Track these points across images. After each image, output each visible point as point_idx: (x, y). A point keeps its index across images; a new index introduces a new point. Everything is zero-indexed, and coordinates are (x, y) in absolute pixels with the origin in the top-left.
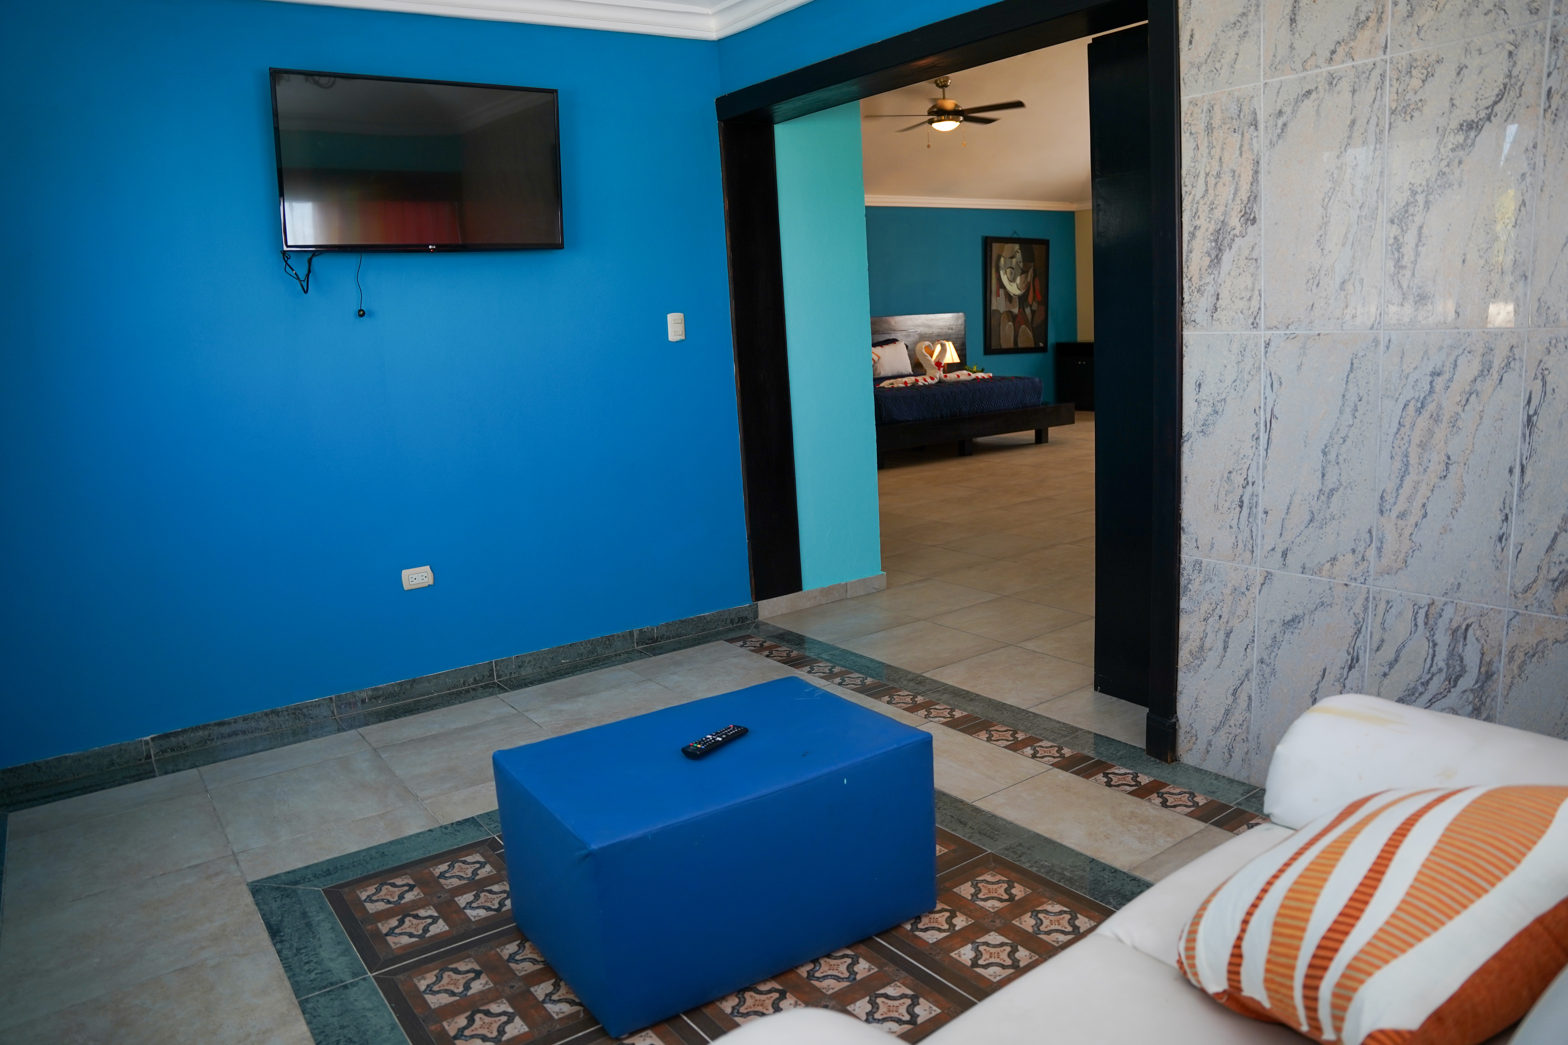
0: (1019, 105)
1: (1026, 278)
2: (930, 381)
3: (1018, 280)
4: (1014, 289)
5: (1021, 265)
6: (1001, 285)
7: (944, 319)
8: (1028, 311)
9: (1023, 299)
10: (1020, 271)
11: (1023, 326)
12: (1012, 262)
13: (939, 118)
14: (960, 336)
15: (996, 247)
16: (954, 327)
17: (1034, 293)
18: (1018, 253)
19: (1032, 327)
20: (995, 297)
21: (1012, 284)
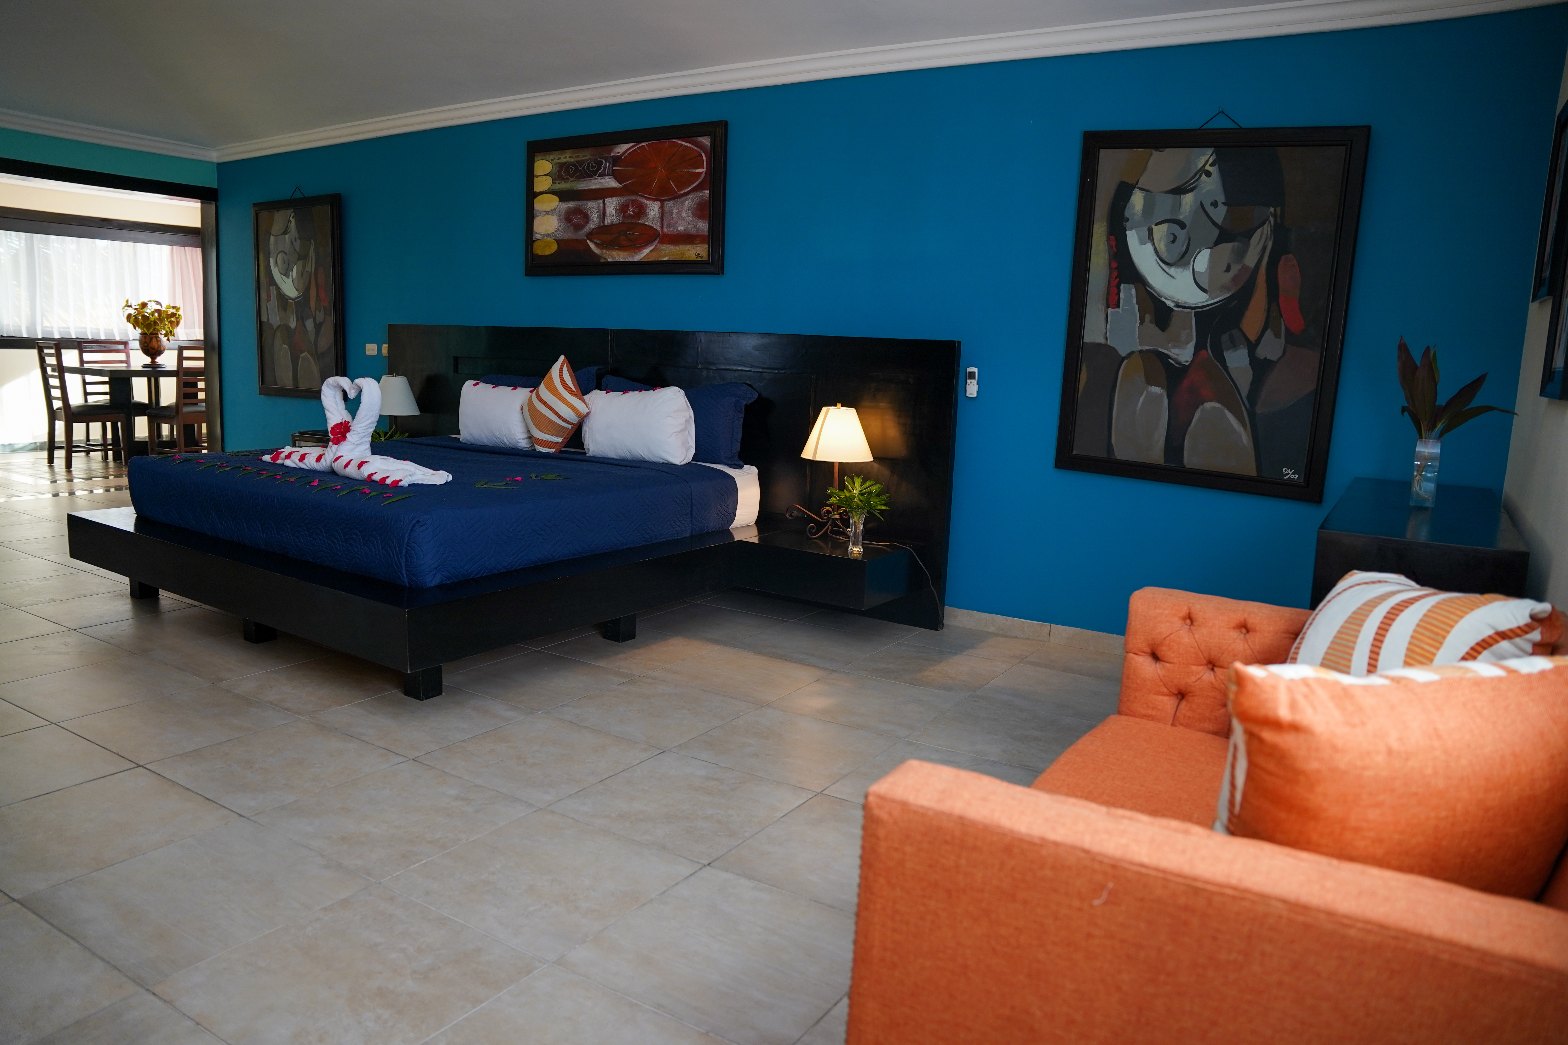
1: (1241, 253)
3: (1203, 259)
5: (1221, 212)
8: (1237, 358)
9: (1218, 320)
17: (1270, 303)
18: (1208, 174)
19: (1252, 414)
20: (1102, 307)
21: (1172, 271)
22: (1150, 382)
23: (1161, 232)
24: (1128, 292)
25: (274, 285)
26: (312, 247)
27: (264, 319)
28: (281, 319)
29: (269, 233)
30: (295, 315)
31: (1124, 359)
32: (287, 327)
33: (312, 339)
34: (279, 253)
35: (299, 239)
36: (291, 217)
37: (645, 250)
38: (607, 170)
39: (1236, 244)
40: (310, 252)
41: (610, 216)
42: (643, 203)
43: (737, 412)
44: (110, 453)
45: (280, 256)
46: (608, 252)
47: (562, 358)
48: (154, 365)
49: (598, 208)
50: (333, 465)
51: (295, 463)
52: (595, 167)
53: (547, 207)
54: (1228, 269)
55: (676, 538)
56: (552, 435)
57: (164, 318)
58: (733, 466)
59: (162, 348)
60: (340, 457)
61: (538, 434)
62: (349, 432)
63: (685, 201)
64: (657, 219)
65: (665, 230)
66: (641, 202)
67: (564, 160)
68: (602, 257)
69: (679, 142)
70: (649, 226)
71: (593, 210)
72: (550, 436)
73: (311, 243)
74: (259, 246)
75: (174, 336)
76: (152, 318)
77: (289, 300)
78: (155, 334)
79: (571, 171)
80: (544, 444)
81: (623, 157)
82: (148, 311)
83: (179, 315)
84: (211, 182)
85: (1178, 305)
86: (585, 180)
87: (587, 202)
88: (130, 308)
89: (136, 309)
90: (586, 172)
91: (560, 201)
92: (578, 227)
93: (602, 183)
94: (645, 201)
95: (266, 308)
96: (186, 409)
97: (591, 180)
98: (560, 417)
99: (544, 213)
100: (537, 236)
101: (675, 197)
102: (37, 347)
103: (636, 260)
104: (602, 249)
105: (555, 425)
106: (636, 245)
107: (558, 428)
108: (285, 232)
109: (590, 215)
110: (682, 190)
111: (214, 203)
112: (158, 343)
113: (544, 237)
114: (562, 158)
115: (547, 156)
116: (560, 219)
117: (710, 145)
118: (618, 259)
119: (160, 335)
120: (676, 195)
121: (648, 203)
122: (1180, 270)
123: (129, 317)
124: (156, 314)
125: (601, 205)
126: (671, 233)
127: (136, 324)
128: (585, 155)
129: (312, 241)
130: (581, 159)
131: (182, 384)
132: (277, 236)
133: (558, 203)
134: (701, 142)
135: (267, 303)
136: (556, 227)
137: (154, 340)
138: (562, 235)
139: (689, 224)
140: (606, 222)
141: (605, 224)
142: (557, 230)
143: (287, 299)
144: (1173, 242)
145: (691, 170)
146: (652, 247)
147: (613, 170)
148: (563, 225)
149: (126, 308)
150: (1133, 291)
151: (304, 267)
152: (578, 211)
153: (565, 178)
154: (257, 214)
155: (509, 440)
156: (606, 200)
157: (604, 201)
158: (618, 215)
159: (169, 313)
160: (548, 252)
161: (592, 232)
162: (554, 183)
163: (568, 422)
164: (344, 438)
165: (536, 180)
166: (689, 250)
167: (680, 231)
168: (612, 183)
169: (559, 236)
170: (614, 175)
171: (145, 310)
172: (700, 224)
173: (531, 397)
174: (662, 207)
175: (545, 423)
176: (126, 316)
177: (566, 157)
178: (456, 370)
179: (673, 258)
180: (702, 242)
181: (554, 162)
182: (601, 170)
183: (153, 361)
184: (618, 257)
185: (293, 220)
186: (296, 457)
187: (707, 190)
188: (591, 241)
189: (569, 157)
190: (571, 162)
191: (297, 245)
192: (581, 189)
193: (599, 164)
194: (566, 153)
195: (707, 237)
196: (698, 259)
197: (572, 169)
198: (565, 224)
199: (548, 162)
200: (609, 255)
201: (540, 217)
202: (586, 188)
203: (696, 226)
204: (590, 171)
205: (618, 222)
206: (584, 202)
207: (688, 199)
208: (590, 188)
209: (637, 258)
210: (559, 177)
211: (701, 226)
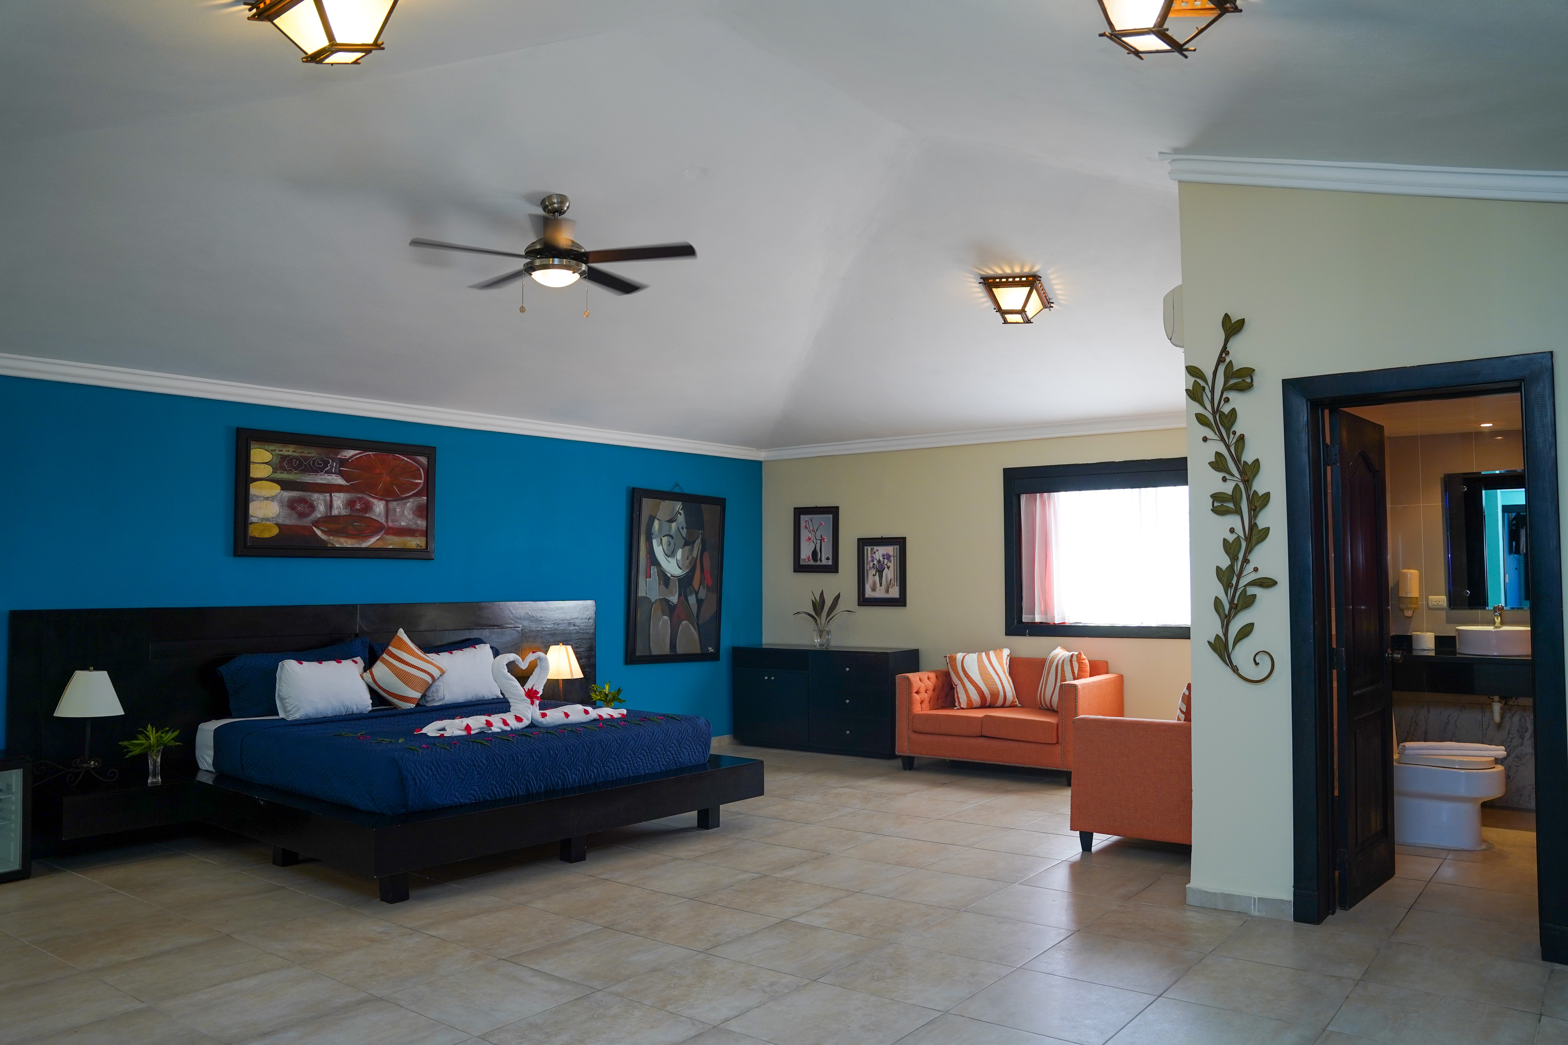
0: (686, 251)
1: (691, 551)
2: (514, 724)
3: (679, 554)
4: (672, 567)
5: (684, 532)
6: (653, 560)
7: (561, 608)
8: (692, 599)
9: (685, 582)
10: (683, 541)
11: (685, 622)
12: (670, 528)
13: (545, 261)
14: (586, 636)
15: (647, 504)
16: (578, 622)
17: (701, 574)
18: (680, 514)
19: (698, 624)
20: (644, 578)
21: (669, 559)
22: (663, 615)
23: (665, 539)
24: (654, 570)
31: (653, 603)
37: (372, 540)
38: (334, 469)
39: (690, 547)
41: (337, 508)
42: (369, 501)
46: (336, 539)
49: (325, 500)
52: (321, 464)
53: (266, 493)
54: (688, 559)
63: (406, 503)
64: (382, 515)
65: (390, 524)
66: (367, 499)
67: (285, 453)
68: (329, 543)
69: (402, 457)
70: (375, 520)
71: (319, 501)
79: (295, 465)
81: (350, 461)
85: (672, 576)
86: (310, 475)
87: (312, 494)
90: (311, 467)
91: (282, 489)
92: (302, 515)
93: (329, 479)
94: (371, 499)
97: (317, 475)
99: (262, 498)
100: (253, 520)
101: (398, 499)
103: (364, 547)
104: (328, 536)
106: (363, 535)
109: (316, 505)
110: (404, 495)
113: (262, 521)
114: (284, 451)
115: (266, 446)
116: (282, 506)
117: (426, 463)
118: (345, 545)
120: (399, 497)
121: (375, 501)
122: (672, 559)
125: (328, 498)
126: (395, 527)
128: (312, 453)
130: (305, 455)
133: (279, 491)
134: (419, 460)
136: (277, 513)
138: (284, 521)
139: (410, 521)
140: (333, 513)
141: (332, 515)
142: (278, 515)
144: (669, 545)
145: (411, 480)
146: (379, 537)
147: (340, 470)
150: (656, 569)
152: (302, 501)
153: (287, 469)
156: (333, 494)
157: (331, 496)
158: (346, 508)
160: (267, 535)
161: (318, 520)
162: (274, 472)
165: (252, 466)
166: (410, 541)
167: (403, 526)
168: (339, 480)
169: (281, 521)
170: (341, 474)
172: (419, 522)
174: (387, 506)
177: (289, 451)
179: (397, 547)
180: (419, 535)
181: (274, 453)
182: (328, 468)
184: (346, 543)
187: (423, 496)
188: (318, 528)
189: (293, 451)
190: (294, 456)
192: (306, 481)
193: (326, 463)
194: (289, 447)
195: (425, 532)
196: (418, 548)
197: (295, 463)
198: (287, 511)
199: (267, 452)
200: (337, 542)
201: (257, 501)
202: (312, 482)
203: (416, 523)
204: (315, 467)
205: (345, 514)
206: (309, 494)
207: (409, 502)
208: (316, 482)
209: (365, 545)
210: (281, 467)
211: (420, 524)
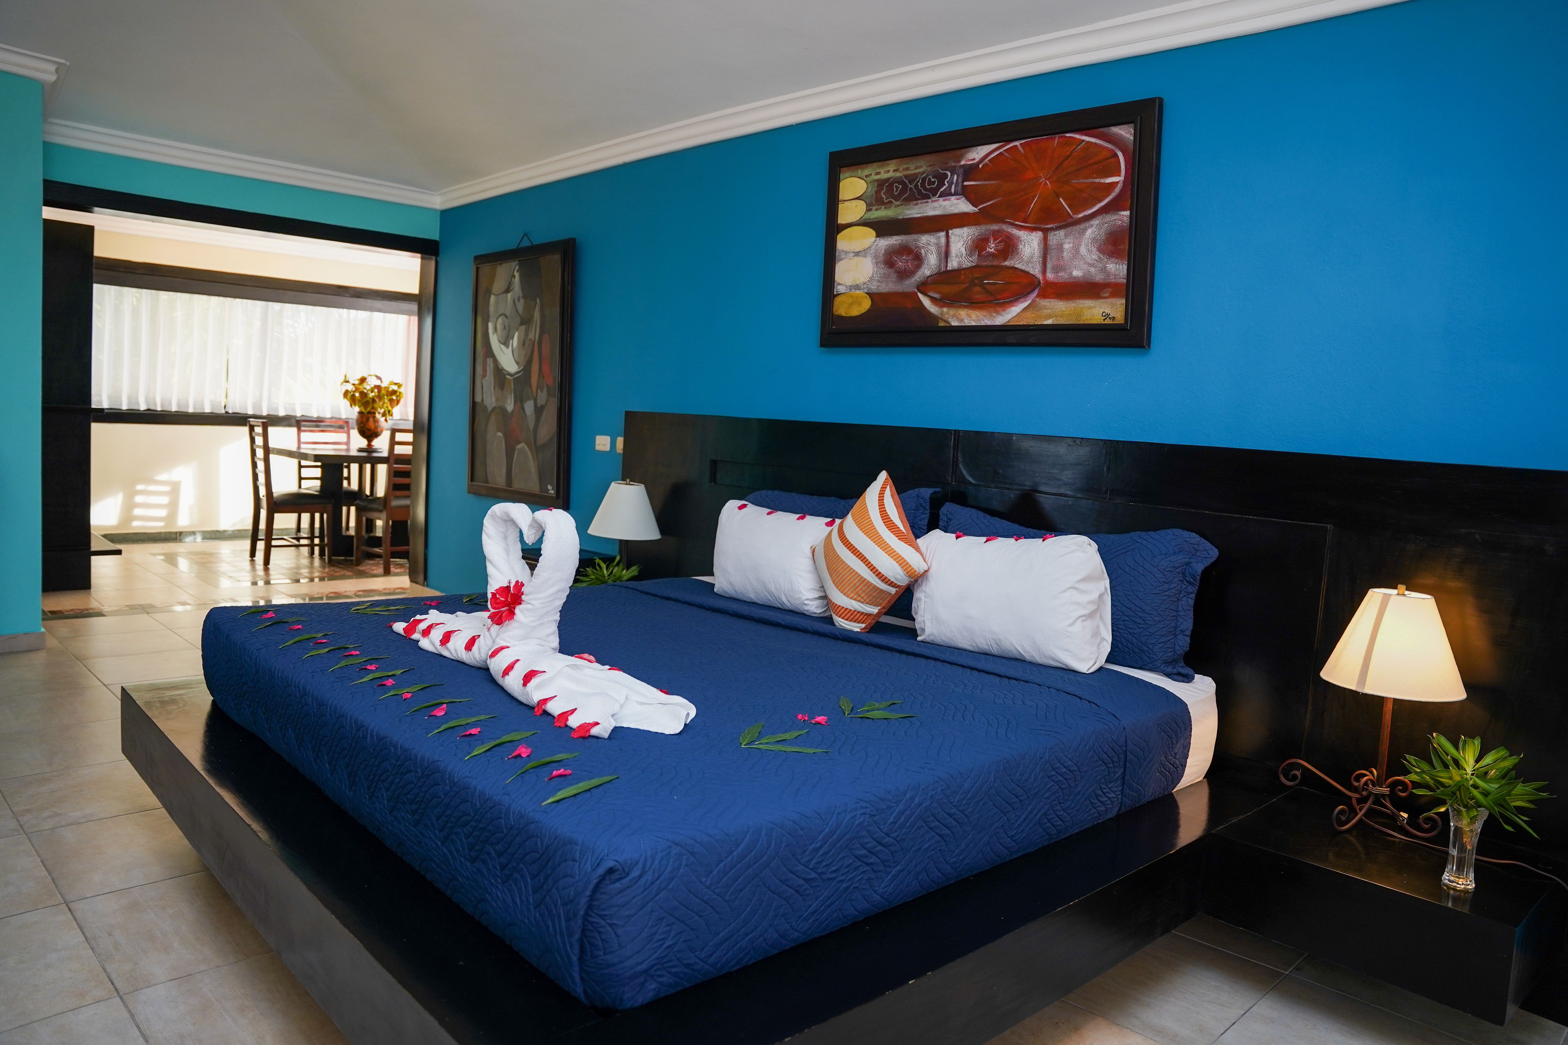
9: (522, 382)
25: (491, 357)
26: (537, 307)
27: (478, 399)
28: (497, 400)
29: (489, 292)
30: (513, 395)
32: (503, 410)
33: (532, 426)
34: (500, 316)
35: (522, 298)
36: (516, 270)
37: (1013, 308)
38: (953, 187)
40: (535, 315)
41: (957, 256)
42: (1012, 235)
43: (1185, 582)
44: (317, 549)
45: (500, 320)
46: (952, 312)
47: (883, 475)
48: (369, 449)
49: (938, 245)
50: (488, 661)
51: (433, 645)
52: (934, 183)
53: (857, 246)
55: (1096, 823)
56: (862, 603)
57: (383, 395)
58: (1175, 677)
59: (379, 430)
60: (502, 648)
61: (840, 599)
62: (520, 604)
63: (1085, 230)
64: (1035, 259)
65: (1050, 276)
66: (1009, 233)
67: (884, 176)
68: (942, 319)
69: (1078, 136)
70: (1022, 271)
71: (930, 247)
72: (859, 603)
73: (536, 303)
74: (478, 309)
75: (392, 416)
76: (371, 395)
77: (507, 376)
78: (372, 413)
79: (896, 192)
80: (848, 615)
81: (980, 166)
82: (367, 386)
83: (400, 393)
84: (432, 233)
86: (917, 204)
87: (919, 235)
88: (348, 383)
89: (354, 384)
90: (919, 191)
91: (879, 235)
92: (903, 275)
93: (945, 206)
94: (1015, 232)
95: (480, 386)
96: (395, 503)
97: (927, 202)
98: (879, 575)
99: (852, 254)
100: (840, 289)
101: (1067, 223)
102: (248, 425)
103: (998, 324)
104: (941, 307)
105: (868, 587)
106: (998, 300)
107: (874, 593)
108: (508, 290)
109: (923, 255)
110: (1080, 212)
111: (434, 258)
112: (375, 424)
113: (851, 290)
114: (882, 172)
115: (860, 171)
116: (877, 263)
117: (1132, 138)
118: (968, 322)
119: (377, 415)
120: (1069, 220)
121: (1022, 234)
123: (346, 393)
124: (376, 390)
125: (943, 240)
126: (1060, 281)
127: (353, 401)
128: (919, 167)
129: (538, 301)
130: (913, 172)
131: (392, 474)
132: (498, 295)
133: (874, 239)
134: (1117, 135)
135: (483, 378)
136: (870, 275)
137: (371, 419)
138: (879, 286)
139: (1090, 265)
140: (949, 265)
141: (948, 268)
142: (871, 279)
143: (505, 375)
145: (1097, 180)
146: (1027, 304)
147: (963, 186)
148: (882, 271)
149: (345, 384)
151: (527, 334)
152: (905, 250)
153: (886, 201)
154: (477, 269)
155: (790, 599)
156: (950, 232)
157: (947, 237)
158: (970, 254)
159: (391, 389)
160: (856, 311)
161: (927, 280)
162: (868, 210)
163: (892, 584)
164: (511, 614)
165: (841, 206)
166: (1090, 308)
167: (1075, 278)
168: (961, 205)
169: (874, 287)
170: (966, 193)
171: (365, 385)
172: (1111, 266)
173: (830, 534)
174: (1045, 239)
175: (852, 582)
176: (343, 391)
177: (889, 171)
178: (713, 478)
179: (1061, 321)
180: (1114, 295)
181: (869, 179)
182: (945, 187)
183: (369, 445)
184: (969, 319)
185: (517, 274)
186: (437, 635)
187: (1125, 210)
188: (925, 294)
189: (894, 171)
190: (896, 178)
191: (520, 306)
192: (910, 216)
193: (941, 178)
194: (888, 165)
195: (1124, 287)
196: (1108, 322)
197: (897, 188)
198: (883, 270)
199: (860, 180)
200: (953, 316)
201: (845, 260)
202: (919, 215)
203: (1104, 270)
204: (926, 189)
205: (969, 265)
206: (915, 236)
207: (1092, 226)
208: (925, 214)
209: (1001, 319)
210: (876, 201)
211: (1113, 269)
